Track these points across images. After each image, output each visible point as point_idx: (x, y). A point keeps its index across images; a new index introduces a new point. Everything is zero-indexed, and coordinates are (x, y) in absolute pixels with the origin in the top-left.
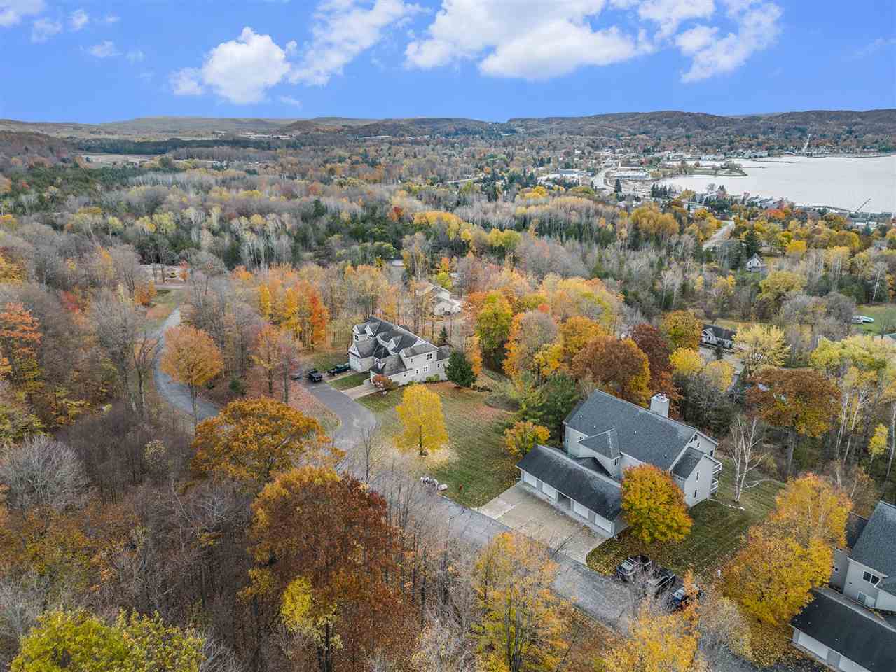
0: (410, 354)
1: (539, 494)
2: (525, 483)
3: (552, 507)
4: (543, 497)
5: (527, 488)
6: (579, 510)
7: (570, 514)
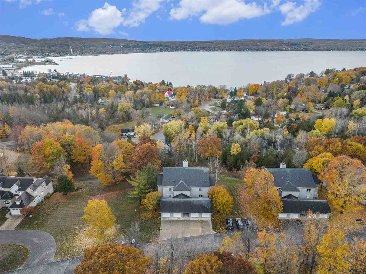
0: (34, 188)
1: (173, 219)
2: (164, 218)
3: (183, 221)
4: (176, 219)
5: (167, 219)
6: (194, 216)
7: (191, 219)
